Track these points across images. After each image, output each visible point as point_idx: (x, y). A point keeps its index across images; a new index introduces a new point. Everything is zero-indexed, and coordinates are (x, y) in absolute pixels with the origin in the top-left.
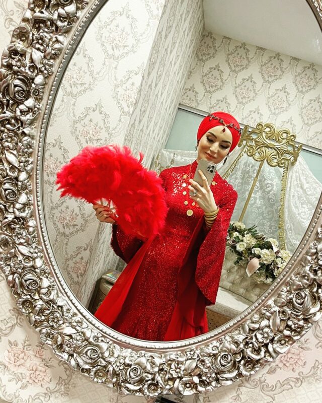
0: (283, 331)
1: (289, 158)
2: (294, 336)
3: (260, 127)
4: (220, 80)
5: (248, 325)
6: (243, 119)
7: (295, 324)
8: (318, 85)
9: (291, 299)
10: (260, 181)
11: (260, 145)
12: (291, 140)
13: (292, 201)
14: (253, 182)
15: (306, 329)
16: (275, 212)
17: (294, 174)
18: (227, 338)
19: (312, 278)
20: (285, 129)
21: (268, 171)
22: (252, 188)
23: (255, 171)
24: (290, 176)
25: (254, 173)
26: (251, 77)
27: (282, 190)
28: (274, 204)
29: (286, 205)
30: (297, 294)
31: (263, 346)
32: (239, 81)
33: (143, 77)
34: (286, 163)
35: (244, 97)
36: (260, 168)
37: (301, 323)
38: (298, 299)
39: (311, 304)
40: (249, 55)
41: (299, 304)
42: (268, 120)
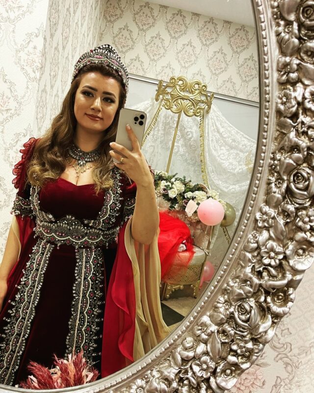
0: (227, 357)
1: (203, 107)
2: (243, 363)
3: (173, 81)
4: (130, 40)
5: (180, 354)
6: (157, 75)
7: (241, 347)
8: (220, 37)
9: (232, 313)
10: (181, 130)
11: (176, 98)
12: (203, 90)
13: (211, 145)
14: (174, 132)
15: (257, 353)
16: (197, 158)
17: (210, 121)
18: (155, 373)
19: (256, 284)
20: (196, 80)
21: (186, 121)
22: (174, 138)
23: (175, 122)
24: (206, 123)
25: (174, 124)
26: (158, 35)
27: (201, 137)
28: (196, 150)
29: (206, 149)
30: (239, 306)
31: (202, 381)
32: (148, 39)
33: (45, 39)
34: (202, 112)
35: (155, 54)
36: (179, 119)
37: (250, 345)
38: (242, 314)
39: (259, 318)
40: (153, 13)
41: (243, 321)
42: (180, 74)
